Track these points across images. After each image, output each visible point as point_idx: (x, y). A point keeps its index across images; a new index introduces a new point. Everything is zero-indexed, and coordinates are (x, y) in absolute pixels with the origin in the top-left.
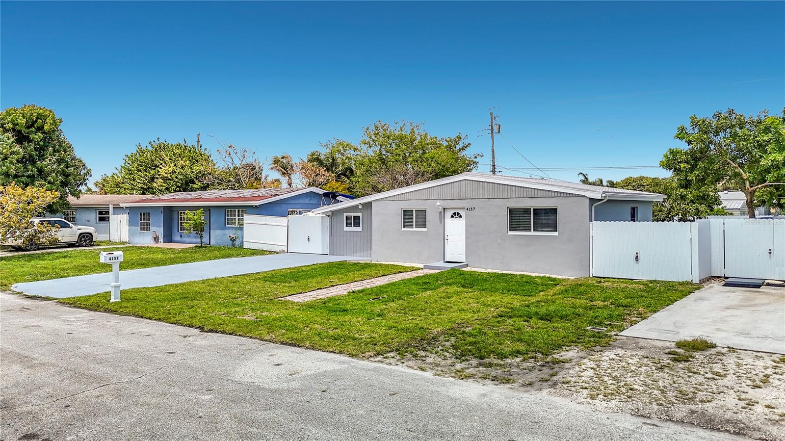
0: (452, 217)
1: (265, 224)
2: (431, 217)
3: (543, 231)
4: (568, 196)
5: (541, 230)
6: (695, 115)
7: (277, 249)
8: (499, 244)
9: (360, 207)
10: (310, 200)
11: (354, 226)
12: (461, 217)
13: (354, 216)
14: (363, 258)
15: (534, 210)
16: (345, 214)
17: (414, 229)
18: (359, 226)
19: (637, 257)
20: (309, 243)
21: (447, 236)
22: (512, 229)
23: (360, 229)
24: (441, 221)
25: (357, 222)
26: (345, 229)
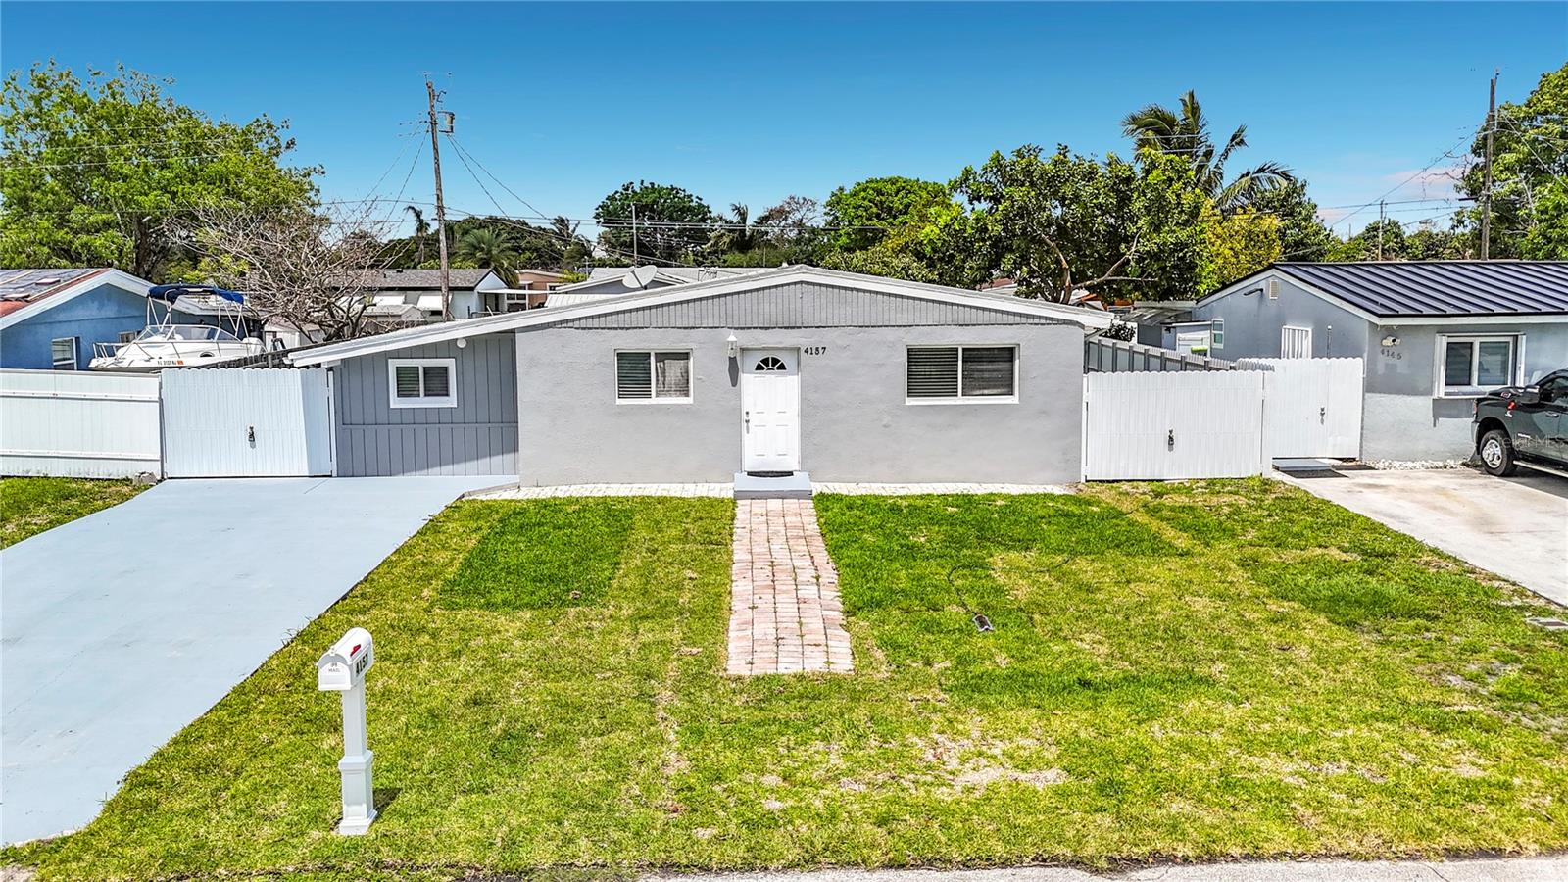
0: (759, 368)
3: (983, 395)
4: (1043, 322)
5: (978, 392)
8: (885, 426)
9: (462, 345)
10: (99, 309)
11: (426, 395)
12: (782, 367)
13: (425, 368)
15: (964, 349)
16: (393, 364)
17: (654, 401)
18: (447, 395)
19: (1171, 439)
20: (253, 446)
21: (747, 413)
22: (912, 392)
23: (451, 401)
24: (735, 381)
25: (436, 382)
26: (396, 402)
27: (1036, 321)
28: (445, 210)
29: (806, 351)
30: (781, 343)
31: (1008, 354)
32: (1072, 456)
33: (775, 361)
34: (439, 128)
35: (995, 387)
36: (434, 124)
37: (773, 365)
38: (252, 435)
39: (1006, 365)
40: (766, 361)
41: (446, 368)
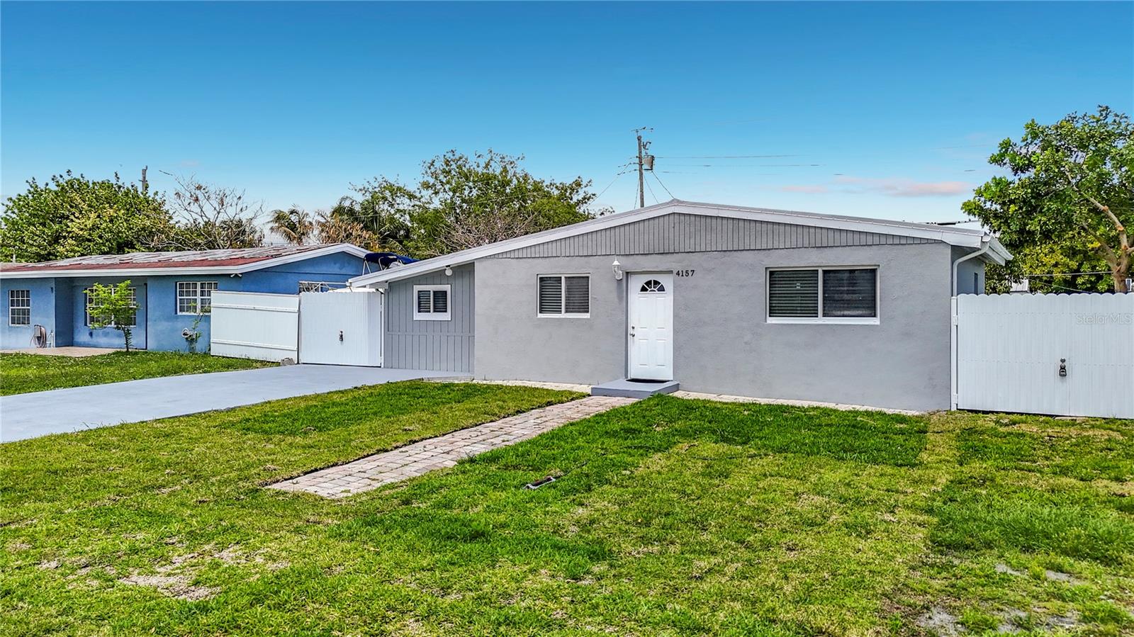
0: (644, 289)
1: (254, 309)
2: (599, 290)
3: (844, 316)
5: (839, 313)
6: (1033, 121)
7: (278, 357)
8: (746, 343)
9: (449, 273)
10: (341, 269)
11: (434, 311)
12: (662, 289)
13: (434, 292)
14: (454, 375)
15: (825, 272)
16: (417, 288)
17: (563, 315)
18: (446, 311)
19: (1063, 368)
20: (341, 344)
21: (633, 328)
22: (773, 312)
23: (447, 316)
24: (621, 299)
25: (440, 303)
26: (417, 316)
27: (897, 241)
29: (678, 274)
30: (658, 267)
31: (870, 275)
32: (939, 382)
33: (656, 283)
35: (857, 308)
36: (641, 165)
37: (655, 287)
38: (342, 336)
39: (868, 287)
40: (649, 283)
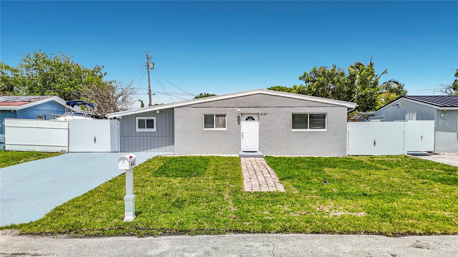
1: (37, 128)
2: (230, 120)
3: (316, 128)
5: (314, 128)
7: (59, 150)
8: (285, 138)
9: (158, 112)
11: (147, 128)
13: (147, 120)
15: (310, 115)
16: (137, 118)
17: (215, 129)
18: (153, 128)
19: (375, 142)
20: (95, 143)
21: (243, 133)
22: (293, 128)
23: (154, 130)
24: (239, 123)
25: (150, 124)
26: (138, 130)
27: (332, 106)
28: (151, 91)
29: (261, 114)
30: (253, 112)
31: (323, 116)
32: (344, 148)
33: (252, 118)
34: (150, 67)
35: (320, 126)
36: (148, 66)
37: (251, 119)
38: (95, 139)
39: (323, 119)
40: (249, 118)
41: (153, 120)
